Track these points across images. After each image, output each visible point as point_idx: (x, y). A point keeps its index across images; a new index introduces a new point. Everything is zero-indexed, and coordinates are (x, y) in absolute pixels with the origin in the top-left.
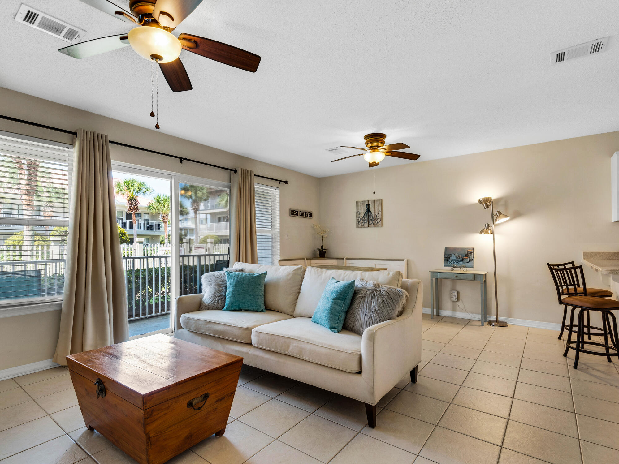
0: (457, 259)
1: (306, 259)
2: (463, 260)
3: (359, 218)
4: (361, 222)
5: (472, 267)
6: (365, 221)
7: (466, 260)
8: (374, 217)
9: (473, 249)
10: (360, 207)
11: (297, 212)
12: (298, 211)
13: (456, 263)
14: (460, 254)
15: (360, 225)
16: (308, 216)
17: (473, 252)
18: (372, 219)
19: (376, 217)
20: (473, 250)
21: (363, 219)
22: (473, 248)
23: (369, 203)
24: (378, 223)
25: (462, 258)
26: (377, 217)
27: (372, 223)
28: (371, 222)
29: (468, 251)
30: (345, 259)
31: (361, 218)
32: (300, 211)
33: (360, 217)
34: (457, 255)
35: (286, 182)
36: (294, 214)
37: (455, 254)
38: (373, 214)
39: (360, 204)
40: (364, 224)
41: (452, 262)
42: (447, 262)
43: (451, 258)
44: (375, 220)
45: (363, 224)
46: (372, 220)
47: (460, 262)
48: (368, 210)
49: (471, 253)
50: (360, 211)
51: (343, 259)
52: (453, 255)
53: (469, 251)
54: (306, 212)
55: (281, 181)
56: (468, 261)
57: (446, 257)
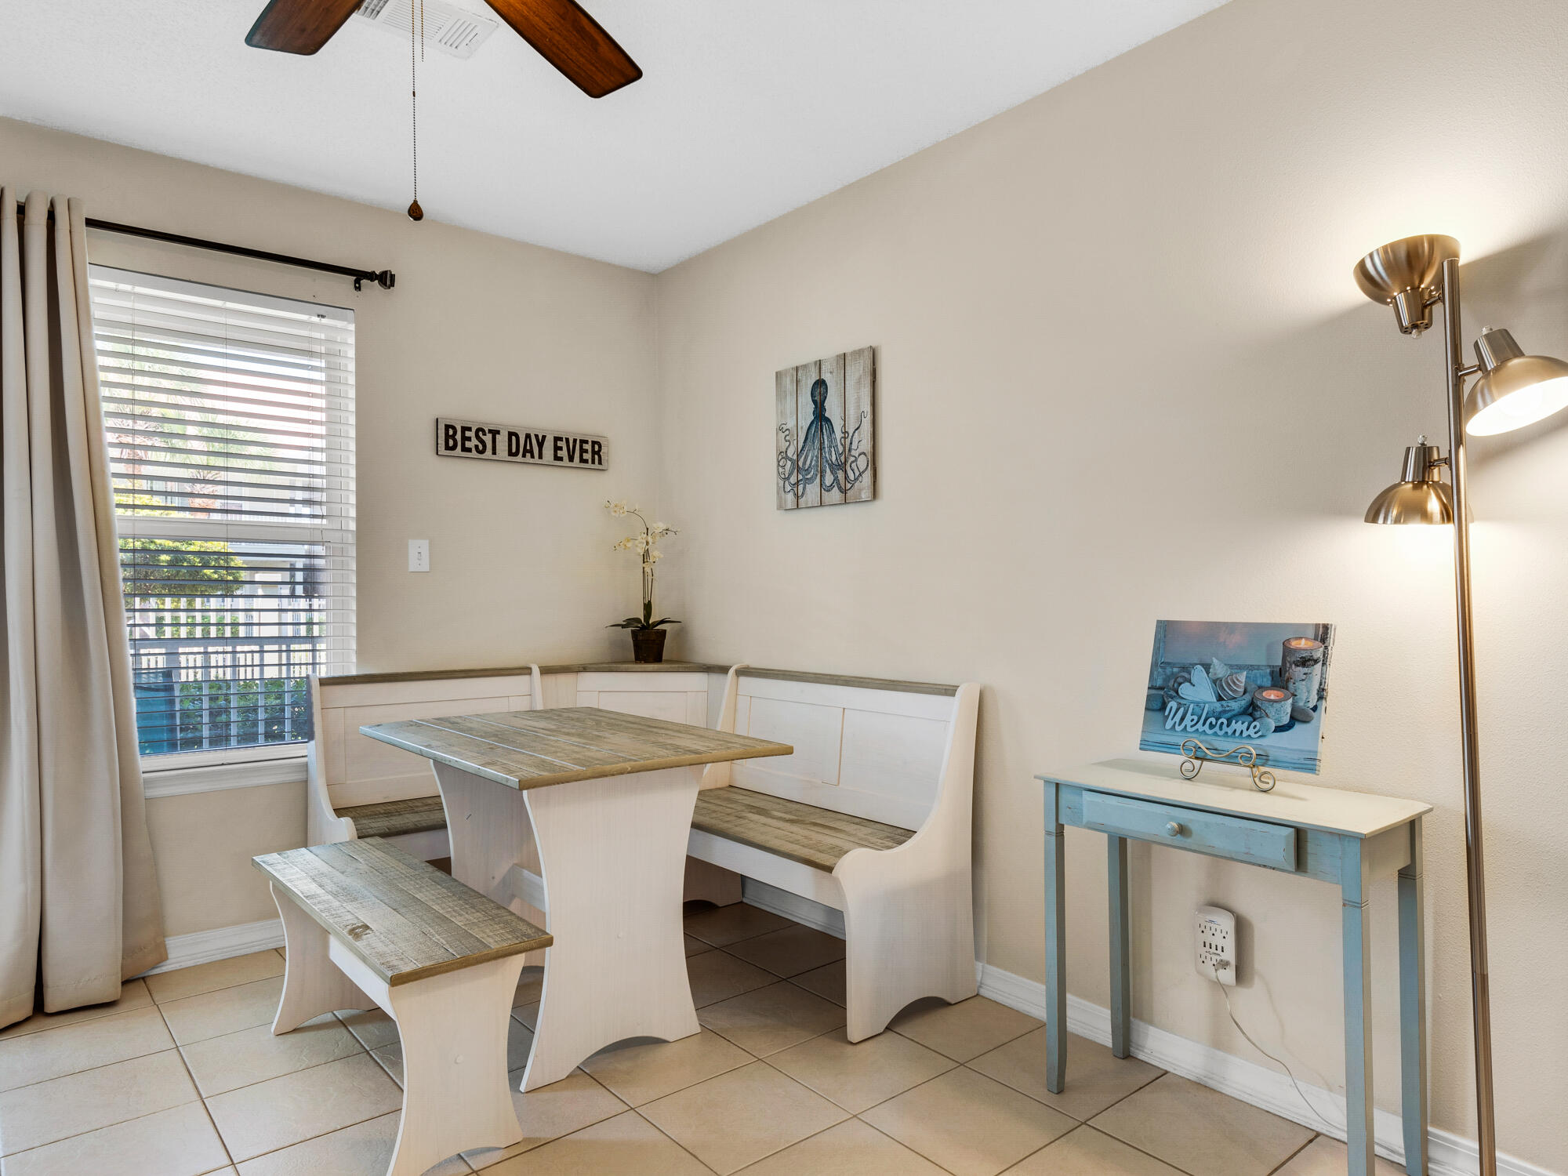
0: (1220, 698)
1: (536, 670)
2: (1252, 711)
3: (787, 458)
4: (793, 480)
5: (1308, 764)
6: (808, 471)
7: (1271, 711)
8: (841, 449)
9: (1323, 634)
10: (788, 398)
11: (488, 438)
12: (495, 433)
13: (1212, 726)
14: (1241, 668)
15: (790, 498)
16: (571, 459)
17: (1318, 654)
18: (834, 459)
19: (850, 450)
20: (1324, 640)
21: (800, 464)
22: (1326, 628)
23: (823, 377)
24: (856, 479)
25: (1248, 697)
26: (854, 446)
27: (836, 479)
28: (829, 479)
29: (1287, 651)
30: (732, 671)
31: (795, 457)
32: (511, 434)
33: (790, 454)
34: (1220, 670)
35: (386, 279)
36: (468, 444)
37: (1207, 667)
38: (838, 434)
39: (789, 384)
40: (804, 488)
41: (1189, 717)
42: (1158, 716)
43: (1185, 690)
44: (842, 466)
45: (801, 487)
46: (834, 468)
47: (1238, 726)
48: (821, 415)
49: (1306, 662)
50: (791, 424)
52: (1198, 674)
53: (1294, 644)
54: (557, 439)
55: (359, 277)
56: (1286, 720)
57: (1159, 683)
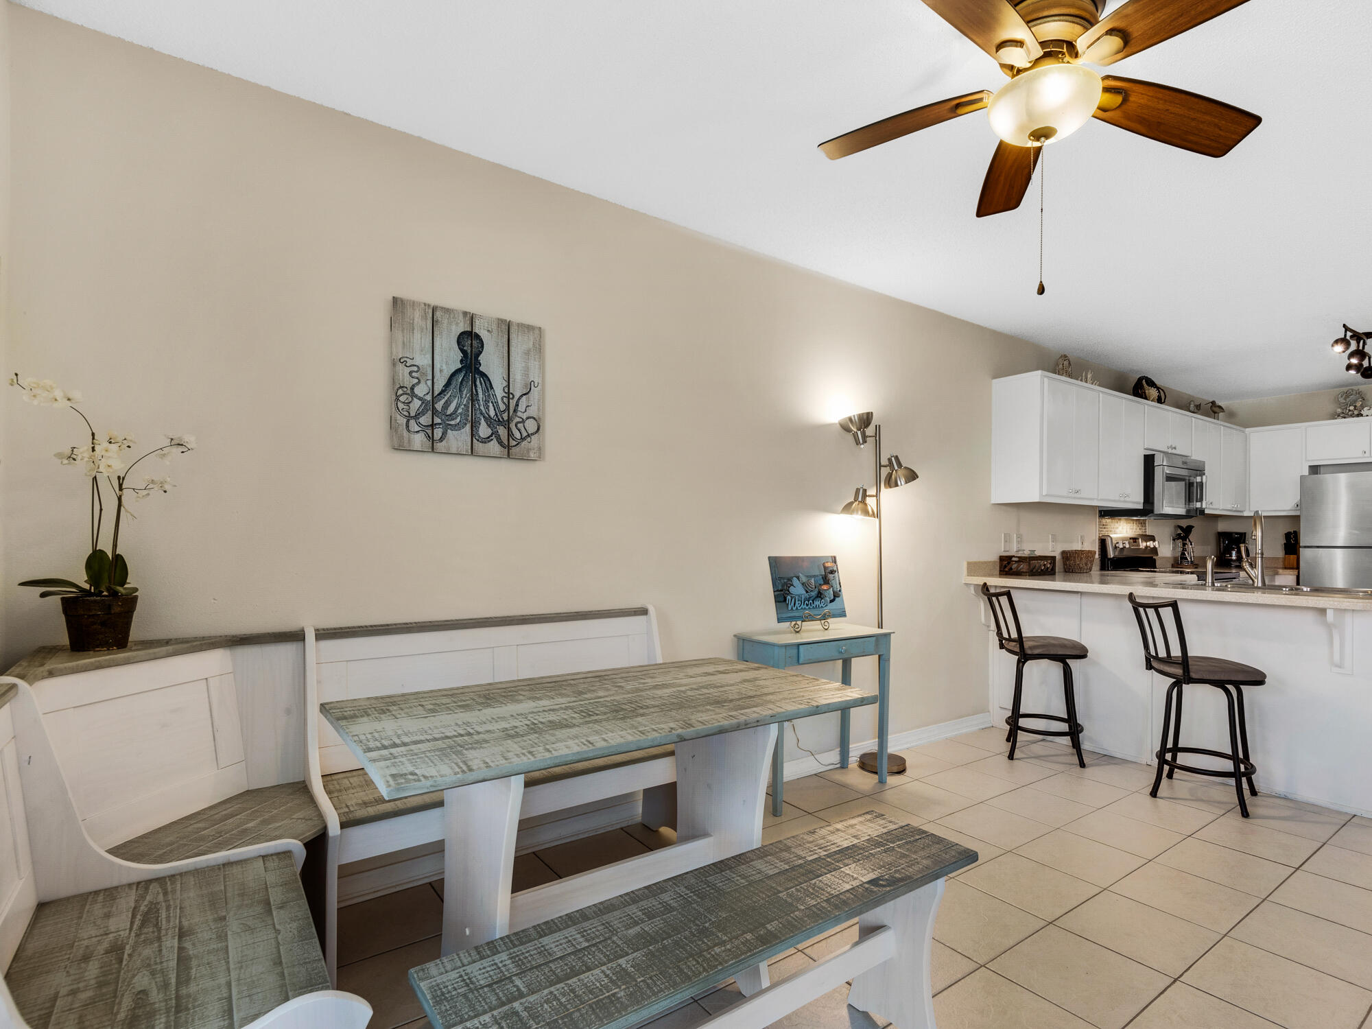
0: (807, 592)
2: (820, 595)
3: (413, 395)
4: (426, 420)
5: (843, 614)
6: (452, 416)
7: (826, 594)
8: (502, 407)
9: (834, 560)
10: (417, 335)
13: (807, 605)
14: (811, 577)
15: (419, 440)
17: (835, 569)
18: (492, 413)
19: (515, 411)
20: (835, 562)
21: (439, 406)
22: (835, 557)
23: (476, 330)
24: (523, 439)
25: (817, 589)
26: (522, 407)
27: (495, 434)
28: (484, 430)
29: (825, 568)
31: (429, 398)
33: (417, 391)
34: (804, 579)
37: (798, 578)
38: (499, 392)
39: (420, 321)
40: (444, 434)
41: (797, 602)
42: (784, 604)
43: (792, 589)
44: (507, 424)
45: (438, 433)
46: (489, 421)
47: (817, 603)
48: (470, 365)
49: (832, 572)
50: (423, 360)
51: (296, 637)
52: (795, 581)
53: (827, 565)
56: (832, 598)
57: (780, 588)
